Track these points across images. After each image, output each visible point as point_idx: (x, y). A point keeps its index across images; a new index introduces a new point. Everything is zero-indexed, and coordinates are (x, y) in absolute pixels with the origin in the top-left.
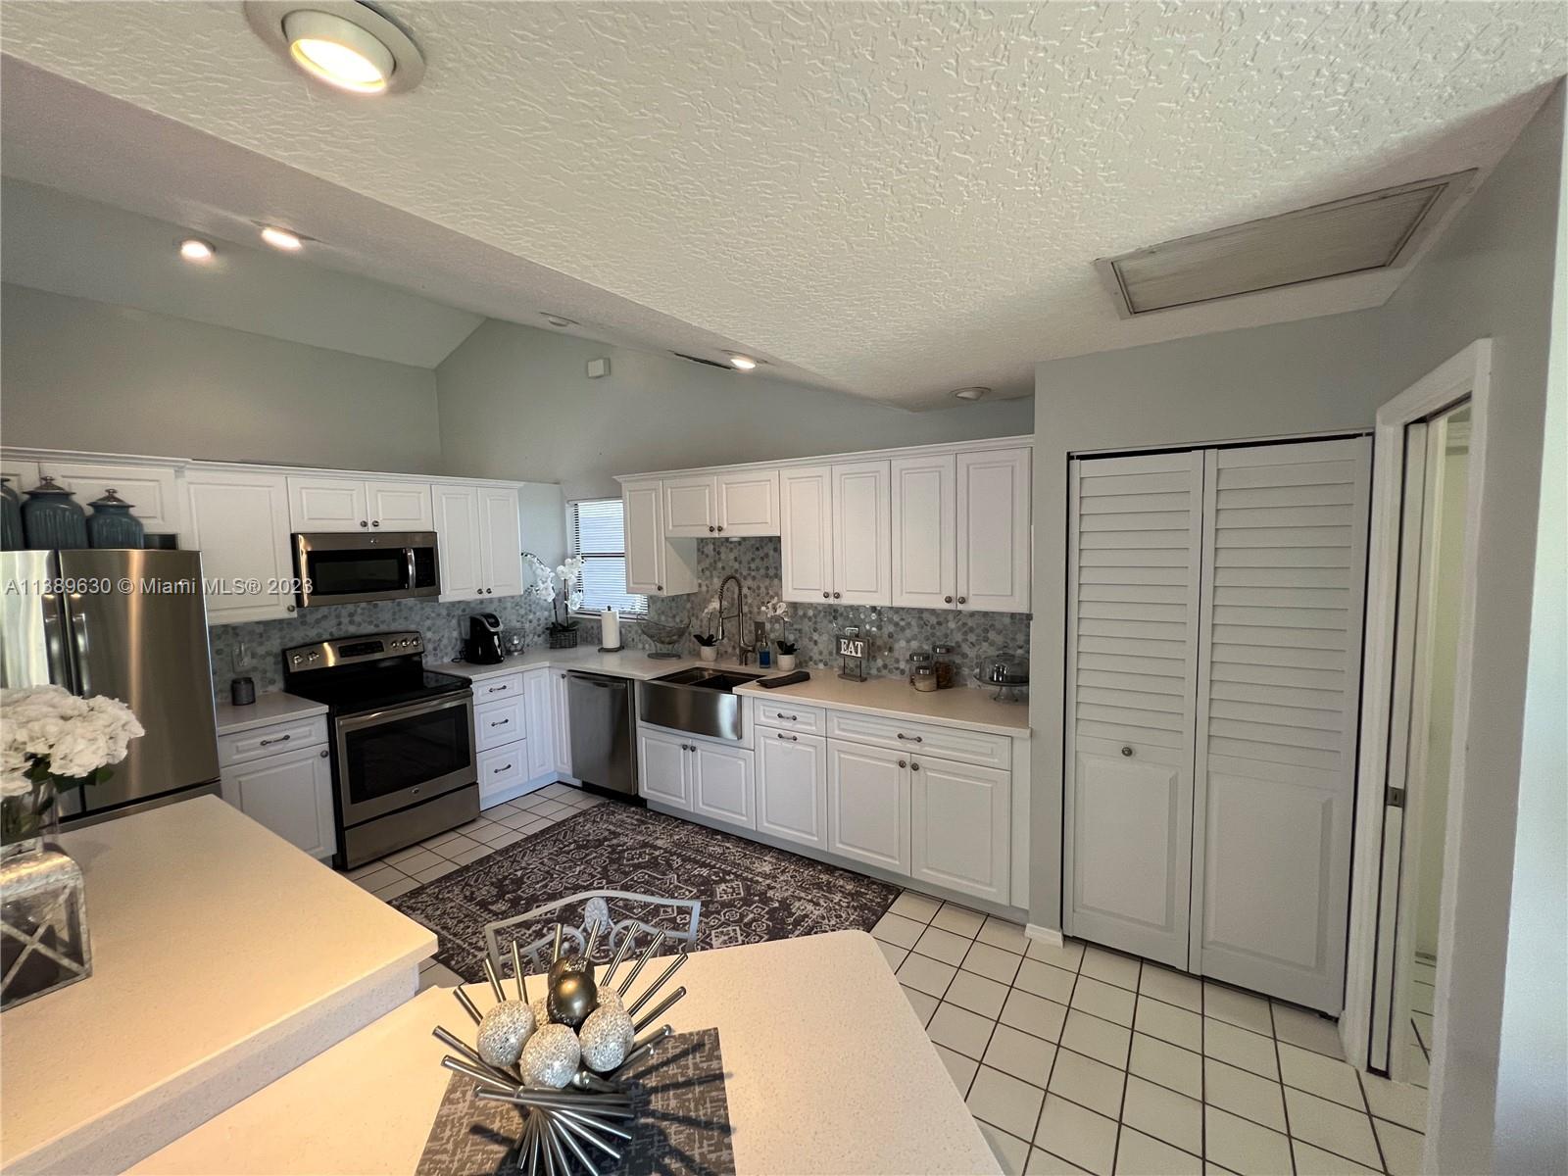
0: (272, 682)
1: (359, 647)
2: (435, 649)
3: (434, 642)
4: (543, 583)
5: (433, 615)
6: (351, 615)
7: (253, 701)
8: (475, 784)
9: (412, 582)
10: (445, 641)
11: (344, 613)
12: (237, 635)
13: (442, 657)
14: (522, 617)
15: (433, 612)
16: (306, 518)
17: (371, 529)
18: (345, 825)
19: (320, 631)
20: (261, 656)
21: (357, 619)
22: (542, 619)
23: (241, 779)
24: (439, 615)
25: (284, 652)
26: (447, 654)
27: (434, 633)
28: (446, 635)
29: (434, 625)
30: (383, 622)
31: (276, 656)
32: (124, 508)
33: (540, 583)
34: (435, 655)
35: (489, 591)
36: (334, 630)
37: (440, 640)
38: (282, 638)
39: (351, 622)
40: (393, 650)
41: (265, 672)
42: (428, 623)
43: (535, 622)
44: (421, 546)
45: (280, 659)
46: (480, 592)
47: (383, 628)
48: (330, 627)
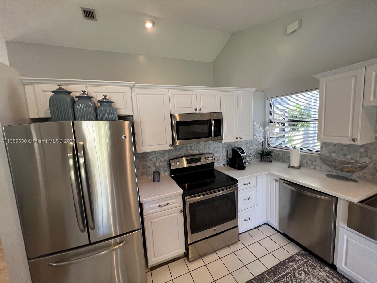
0: (166, 171)
1: (193, 160)
2: (218, 160)
3: (218, 157)
4: (258, 134)
5: (217, 147)
6: (191, 147)
7: (160, 181)
8: (237, 226)
9: (213, 134)
10: (221, 157)
11: (189, 145)
12: (156, 154)
13: (220, 163)
14: (248, 148)
15: (217, 145)
16: (176, 108)
17: (198, 112)
18: (189, 243)
19: (181, 152)
20: (163, 162)
21: (193, 148)
22: (255, 149)
23: (152, 221)
24: (219, 147)
25: (170, 160)
26: (222, 162)
27: (217, 154)
28: (222, 155)
29: (218, 150)
30: (201, 149)
31: (167, 162)
32: (110, 103)
33: (257, 134)
34: (218, 163)
35: (241, 138)
36: (185, 152)
37: (220, 157)
38: (169, 155)
39: (191, 149)
40: (204, 161)
41: (164, 168)
42: (216, 150)
43: (253, 150)
44: (217, 119)
45: (169, 163)
46: (237, 138)
47: (201, 152)
48: (184, 151)
